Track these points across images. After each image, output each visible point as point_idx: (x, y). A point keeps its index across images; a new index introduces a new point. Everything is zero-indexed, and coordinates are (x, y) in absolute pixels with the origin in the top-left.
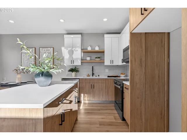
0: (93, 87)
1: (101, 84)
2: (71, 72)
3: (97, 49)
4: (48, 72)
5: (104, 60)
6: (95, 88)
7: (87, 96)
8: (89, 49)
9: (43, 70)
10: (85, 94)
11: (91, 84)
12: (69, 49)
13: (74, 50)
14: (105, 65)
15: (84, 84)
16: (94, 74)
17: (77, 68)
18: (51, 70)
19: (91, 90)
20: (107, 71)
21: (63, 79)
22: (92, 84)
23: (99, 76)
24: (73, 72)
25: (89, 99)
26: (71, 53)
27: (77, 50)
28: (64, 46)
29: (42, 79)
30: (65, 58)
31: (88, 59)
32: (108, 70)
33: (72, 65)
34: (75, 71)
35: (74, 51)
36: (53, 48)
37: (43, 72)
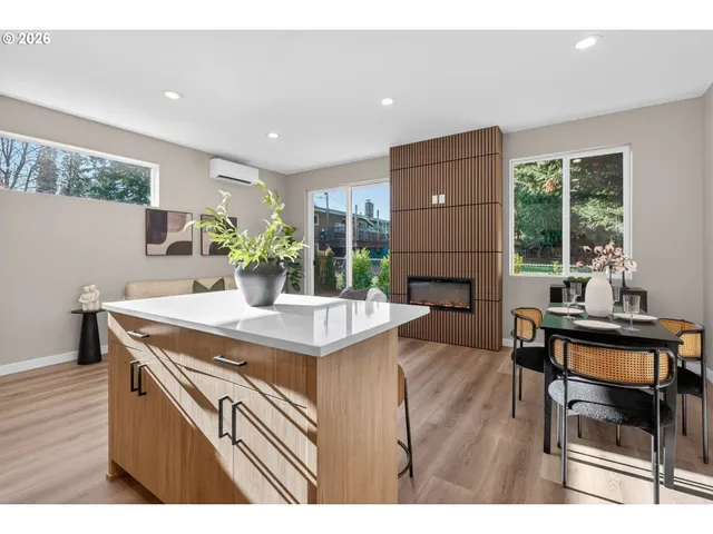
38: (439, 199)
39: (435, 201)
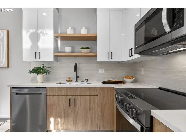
0: (72, 103)
1: (88, 98)
2: (34, 75)
5: (96, 52)
6: (78, 105)
7: (61, 121)
10: (58, 117)
11: (69, 97)
12: (31, 31)
13: (41, 32)
14: (98, 60)
15: (56, 98)
16: (79, 77)
19: (70, 111)
20: (101, 71)
21: (13, 88)
22: (71, 97)
23: (87, 81)
24: (38, 74)
25: (65, 127)
26: (35, 38)
27: (47, 34)
31: (68, 49)
32: (103, 69)
33: (35, 60)
35: (41, 35)
36: (8, 31)
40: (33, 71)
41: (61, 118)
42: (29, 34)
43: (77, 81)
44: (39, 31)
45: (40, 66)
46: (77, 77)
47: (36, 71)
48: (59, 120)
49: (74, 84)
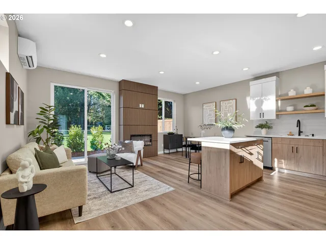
0: (295, 150)
1: (312, 148)
2: (259, 129)
3: (308, 91)
4: (231, 127)
5: (324, 109)
6: (300, 152)
7: (285, 162)
8: (292, 93)
9: (227, 125)
10: (281, 159)
11: (292, 146)
12: (257, 99)
15: (280, 145)
16: (302, 132)
17: (269, 123)
18: (233, 126)
19: (293, 155)
22: (294, 146)
23: (313, 136)
24: (262, 128)
25: (288, 167)
26: (259, 103)
27: (269, 99)
28: (249, 95)
29: (226, 132)
30: (251, 110)
31: (290, 109)
33: (261, 119)
34: (266, 128)
35: (264, 100)
36: (236, 99)
37: (227, 127)
38: (141, 106)
39: (140, 106)
40: (258, 127)
41: (285, 160)
42: (254, 101)
43: (299, 135)
44: (263, 98)
45: (264, 123)
46: (300, 133)
47: (261, 126)
48: (283, 161)
49: (297, 136)
